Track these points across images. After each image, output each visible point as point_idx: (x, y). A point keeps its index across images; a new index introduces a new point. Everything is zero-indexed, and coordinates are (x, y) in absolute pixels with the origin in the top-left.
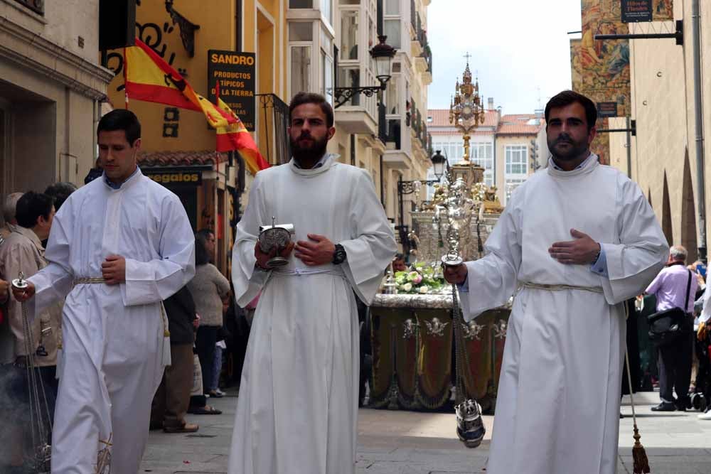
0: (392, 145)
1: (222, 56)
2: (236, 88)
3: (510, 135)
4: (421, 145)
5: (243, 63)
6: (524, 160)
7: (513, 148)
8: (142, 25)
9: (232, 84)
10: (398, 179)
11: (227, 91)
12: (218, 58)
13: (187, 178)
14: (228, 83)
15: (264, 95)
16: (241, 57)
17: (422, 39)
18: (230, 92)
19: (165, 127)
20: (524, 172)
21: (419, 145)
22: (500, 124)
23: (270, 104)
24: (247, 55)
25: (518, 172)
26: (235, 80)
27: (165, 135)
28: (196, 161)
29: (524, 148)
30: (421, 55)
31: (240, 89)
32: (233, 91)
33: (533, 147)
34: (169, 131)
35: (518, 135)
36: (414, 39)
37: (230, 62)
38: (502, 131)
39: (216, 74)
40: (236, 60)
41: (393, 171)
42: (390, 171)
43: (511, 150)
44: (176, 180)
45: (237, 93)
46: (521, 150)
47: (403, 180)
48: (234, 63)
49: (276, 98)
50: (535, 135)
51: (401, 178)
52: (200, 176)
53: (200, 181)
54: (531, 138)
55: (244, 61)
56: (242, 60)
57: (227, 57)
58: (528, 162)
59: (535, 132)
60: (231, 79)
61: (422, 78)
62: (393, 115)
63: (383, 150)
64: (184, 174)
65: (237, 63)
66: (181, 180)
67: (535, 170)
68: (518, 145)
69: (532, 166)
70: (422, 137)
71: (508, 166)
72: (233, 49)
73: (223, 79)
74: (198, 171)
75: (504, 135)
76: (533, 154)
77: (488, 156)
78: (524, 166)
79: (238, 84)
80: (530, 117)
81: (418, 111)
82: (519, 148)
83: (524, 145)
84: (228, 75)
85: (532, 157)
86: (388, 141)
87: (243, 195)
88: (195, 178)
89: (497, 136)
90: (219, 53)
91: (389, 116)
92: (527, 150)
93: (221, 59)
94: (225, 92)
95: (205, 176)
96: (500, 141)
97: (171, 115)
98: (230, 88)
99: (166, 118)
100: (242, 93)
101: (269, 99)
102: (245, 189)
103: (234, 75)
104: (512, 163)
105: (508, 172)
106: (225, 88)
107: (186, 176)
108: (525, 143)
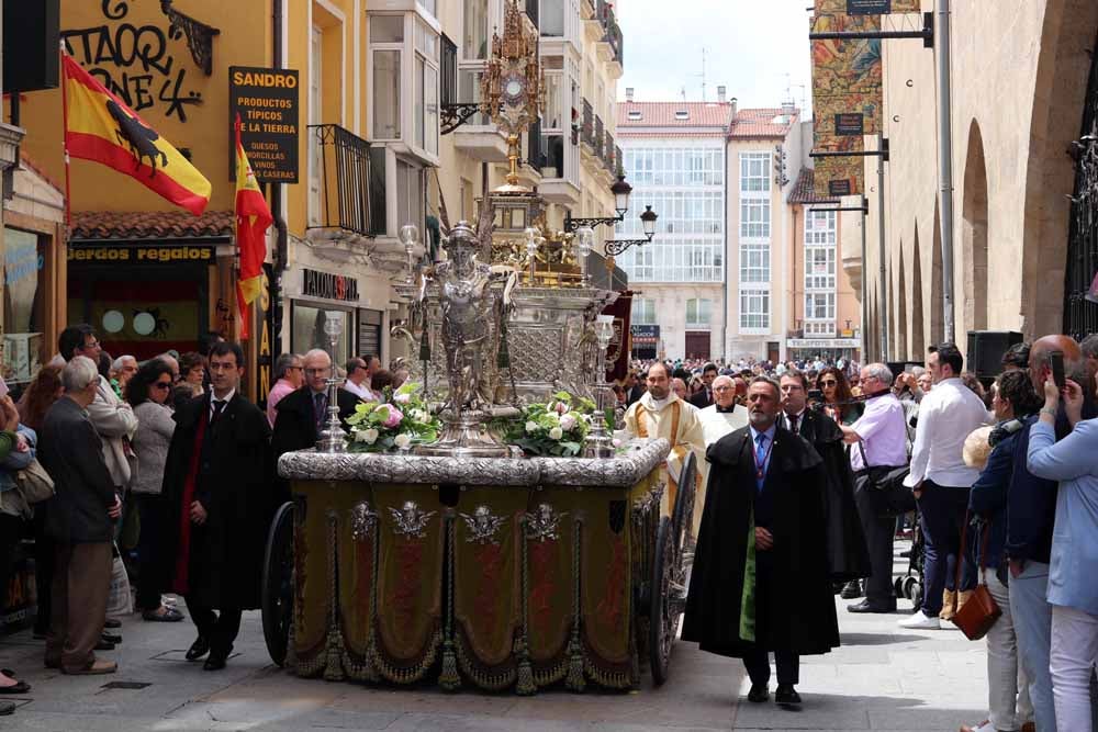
0: (551, 171)
1: (248, 75)
2: (270, 122)
3: (748, 138)
4: (602, 164)
5: (280, 84)
6: (767, 173)
7: (752, 156)
8: (138, 28)
9: (265, 115)
10: (564, 216)
11: (257, 125)
12: (244, 78)
13: (194, 254)
14: (258, 114)
15: (322, 126)
16: (277, 77)
17: (605, 16)
18: (262, 128)
20: (767, 189)
21: (599, 166)
22: (734, 123)
23: (330, 139)
24: (286, 73)
25: (758, 189)
26: (269, 109)
28: (207, 230)
29: (768, 156)
30: (604, 40)
31: (276, 122)
32: (265, 125)
33: (778, 154)
35: (759, 138)
36: (592, 18)
37: (262, 84)
38: (737, 132)
39: (240, 100)
40: (270, 81)
41: (556, 205)
42: (552, 206)
43: (749, 159)
44: (180, 257)
45: (272, 129)
46: (762, 160)
47: (573, 217)
48: (267, 85)
49: (338, 128)
50: (782, 138)
51: (569, 213)
52: (213, 252)
53: (213, 259)
54: (776, 143)
55: (282, 82)
56: (278, 80)
57: (256, 76)
58: (772, 174)
59: (781, 133)
60: (262, 109)
61: (608, 70)
62: (553, 130)
63: (535, 180)
64: (190, 248)
65: (272, 84)
66: (186, 257)
67: (781, 186)
68: (759, 152)
69: (777, 181)
70: (605, 154)
71: (744, 181)
72: (268, 64)
73: (251, 108)
74: (211, 245)
75: (739, 138)
76: (778, 164)
77: (717, 166)
78: (767, 181)
79: (273, 116)
80: (774, 113)
81: (597, 117)
82: (759, 156)
83: (767, 152)
84: (259, 102)
85: (777, 168)
86: (545, 166)
87: (285, 273)
88: (206, 255)
89: (729, 139)
90: (244, 70)
91: (546, 131)
92: (770, 159)
93: (248, 80)
94: (253, 128)
95: (220, 252)
96: (733, 146)
98: (261, 121)
100: (279, 128)
101: (329, 131)
102: (288, 265)
103: (267, 103)
104: (749, 177)
105: (744, 188)
106: (254, 122)
107: (193, 251)
108: (768, 148)
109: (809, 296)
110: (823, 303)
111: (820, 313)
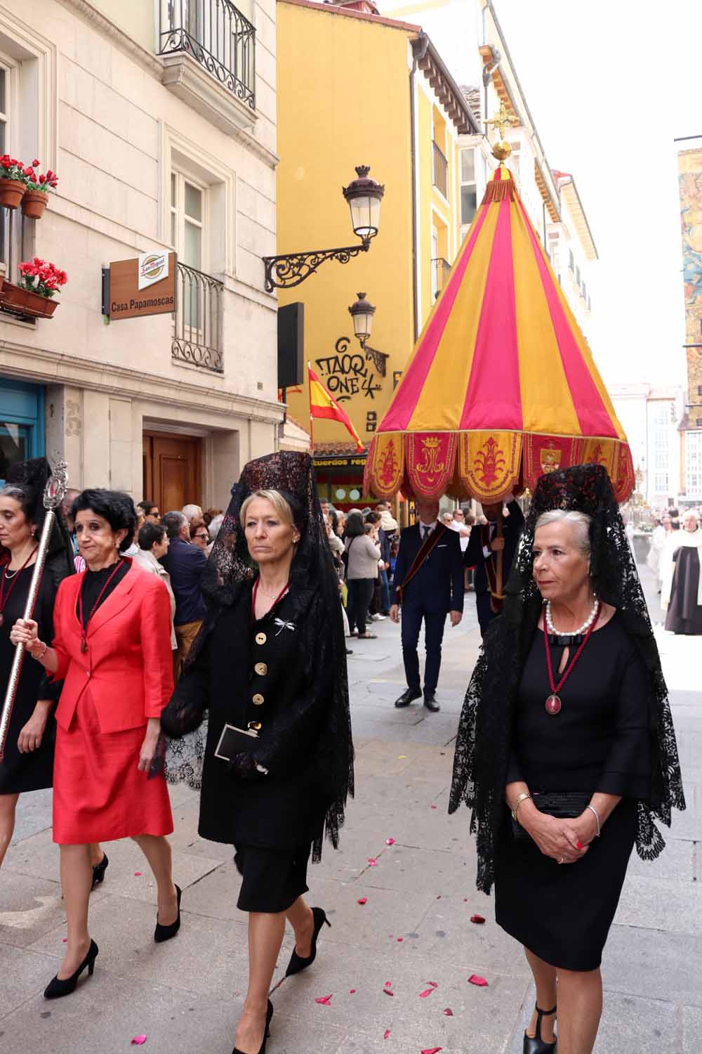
3: (657, 399)
6: (667, 416)
19: (368, 424)
22: (650, 393)
25: (663, 424)
27: (368, 430)
33: (672, 406)
34: (370, 427)
35: (663, 399)
38: (651, 397)
46: (665, 410)
50: (674, 399)
54: (670, 402)
58: (670, 417)
59: (673, 396)
68: (663, 406)
69: (672, 420)
71: (656, 420)
75: (652, 400)
76: (673, 412)
85: (672, 414)
89: (648, 400)
90: (400, 373)
92: (669, 409)
96: (650, 403)
97: (371, 417)
99: (368, 419)
104: (658, 418)
108: (668, 404)
109: (689, 476)
110: (696, 478)
111: (695, 483)
